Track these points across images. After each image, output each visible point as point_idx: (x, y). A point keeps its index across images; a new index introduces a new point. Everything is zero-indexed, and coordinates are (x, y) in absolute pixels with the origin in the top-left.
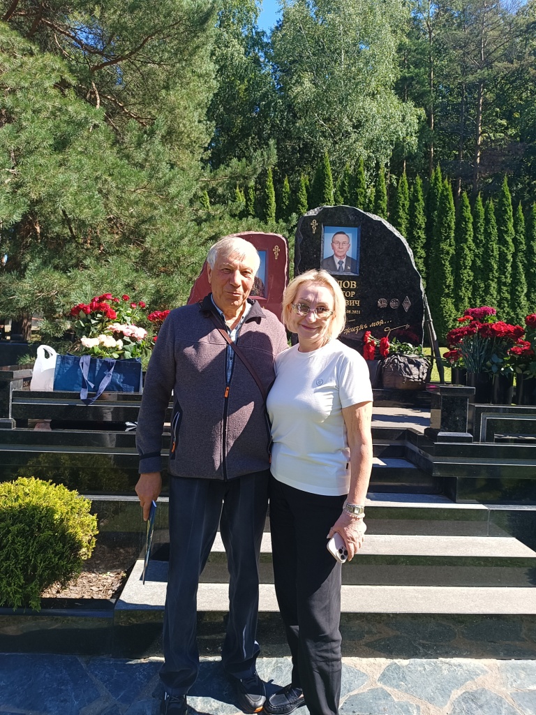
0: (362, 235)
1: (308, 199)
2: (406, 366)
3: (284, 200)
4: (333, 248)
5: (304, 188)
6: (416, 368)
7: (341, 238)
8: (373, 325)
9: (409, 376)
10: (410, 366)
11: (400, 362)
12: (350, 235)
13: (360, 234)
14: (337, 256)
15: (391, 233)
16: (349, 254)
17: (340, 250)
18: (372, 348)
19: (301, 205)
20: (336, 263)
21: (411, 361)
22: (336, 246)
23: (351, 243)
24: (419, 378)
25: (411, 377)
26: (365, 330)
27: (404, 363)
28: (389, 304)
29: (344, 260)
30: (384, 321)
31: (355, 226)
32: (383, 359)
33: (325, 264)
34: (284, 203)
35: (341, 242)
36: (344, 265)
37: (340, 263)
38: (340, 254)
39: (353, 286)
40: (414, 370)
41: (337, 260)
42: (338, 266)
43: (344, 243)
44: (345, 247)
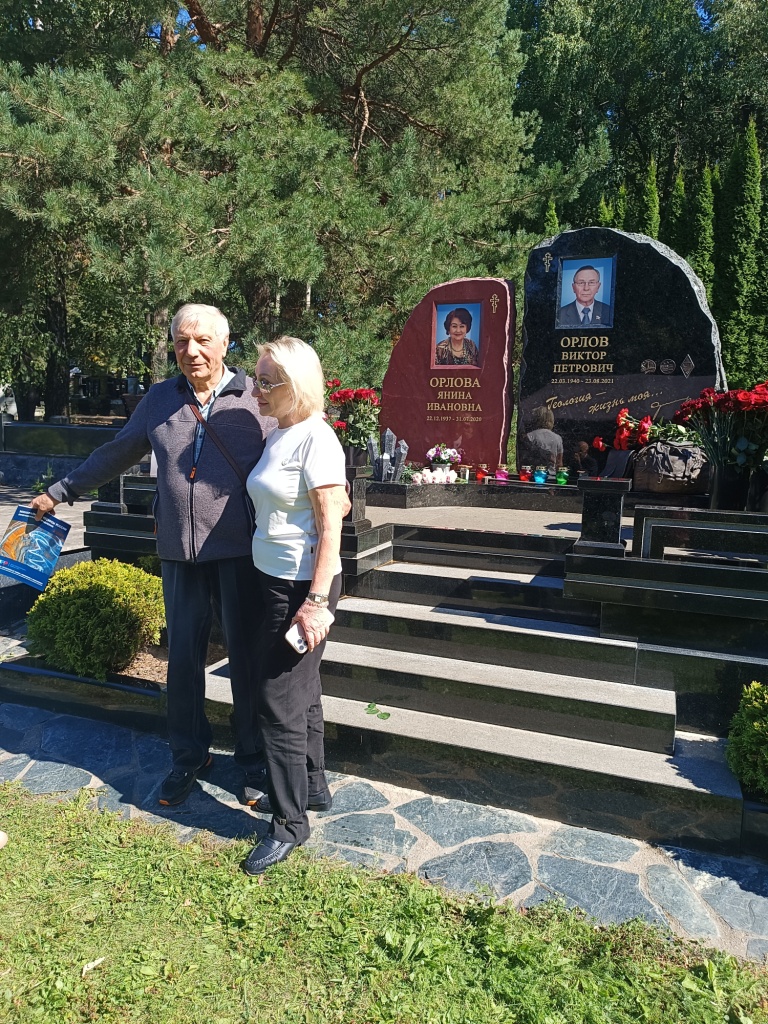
0: (618, 268)
1: (715, 204)
2: (665, 458)
3: (674, 210)
4: (575, 291)
5: (709, 186)
6: (681, 461)
7: (587, 275)
8: (634, 399)
9: (667, 473)
10: (671, 458)
11: (658, 453)
12: (601, 270)
13: (615, 267)
14: (580, 301)
15: (665, 260)
16: (599, 297)
17: (586, 293)
18: (626, 432)
19: (703, 213)
20: (580, 312)
21: (674, 452)
22: (580, 288)
23: (601, 281)
24: (684, 476)
25: (671, 475)
26: (621, 407)
27: (663, 454)
28: (658, 368)
29: (591, 307)
30: (651, 394)
31: (608, 256)
32: (638, 447)
33: (562, 314)
34: (674, 213)
35: (587, 281)
36: (590, 315)
37: (586, 311)
38: (584, 299)
39: (604, 344)
40: (678, 465)
41: (580, 307)
42: (582, 316)
43: (591, 282)
44: (593, 287)
